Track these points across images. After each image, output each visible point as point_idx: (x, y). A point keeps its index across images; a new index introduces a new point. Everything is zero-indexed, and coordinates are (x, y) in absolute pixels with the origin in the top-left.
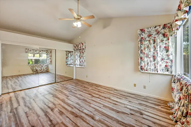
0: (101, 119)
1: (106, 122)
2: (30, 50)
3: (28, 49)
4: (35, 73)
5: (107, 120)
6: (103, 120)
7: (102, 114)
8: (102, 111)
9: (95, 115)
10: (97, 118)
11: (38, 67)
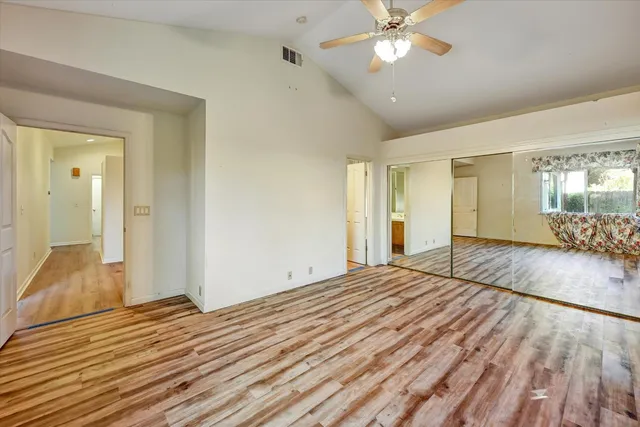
0: (245, 402)
1: (230, 412)
2: (545, 159)
3: (540, 159)
4: (563, 245)
5: (233, 417)
6: (240, 405)
7: (268, 410)
8: (283, 415)
9: (273, 389)
10: (257, 393)
11: (576, 223)
